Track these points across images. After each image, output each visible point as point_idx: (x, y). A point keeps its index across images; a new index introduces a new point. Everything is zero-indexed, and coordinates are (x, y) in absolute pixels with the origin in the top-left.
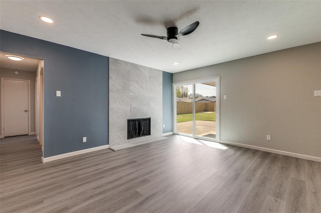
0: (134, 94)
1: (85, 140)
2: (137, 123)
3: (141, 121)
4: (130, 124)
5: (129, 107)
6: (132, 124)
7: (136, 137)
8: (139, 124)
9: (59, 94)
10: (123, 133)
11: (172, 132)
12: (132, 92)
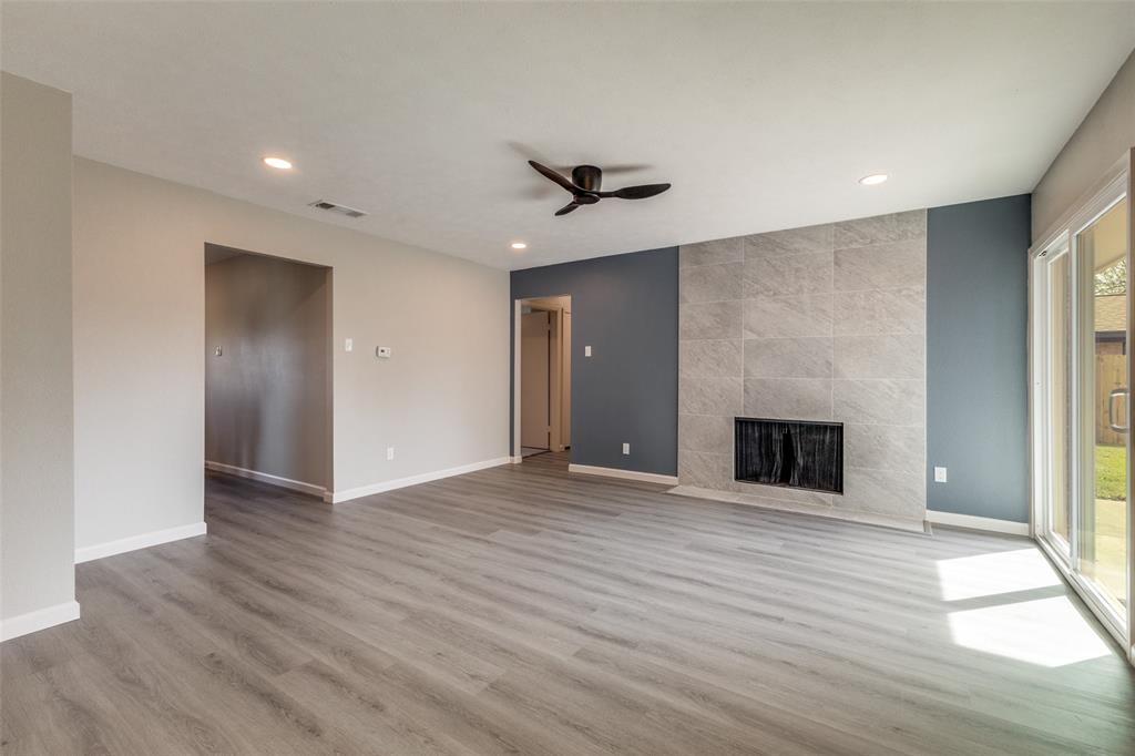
0: (759, 334)
1: (626, 448)
2: (777, 435)
3: (792, 432)
4: (747, 435)
5: (741, 380)
6: (757, 435)
7: (769, 483)
8: (787, 440)
9: (588, 351)
10: (717, 457)
11: (1026, 525)
12: (751, 330)
